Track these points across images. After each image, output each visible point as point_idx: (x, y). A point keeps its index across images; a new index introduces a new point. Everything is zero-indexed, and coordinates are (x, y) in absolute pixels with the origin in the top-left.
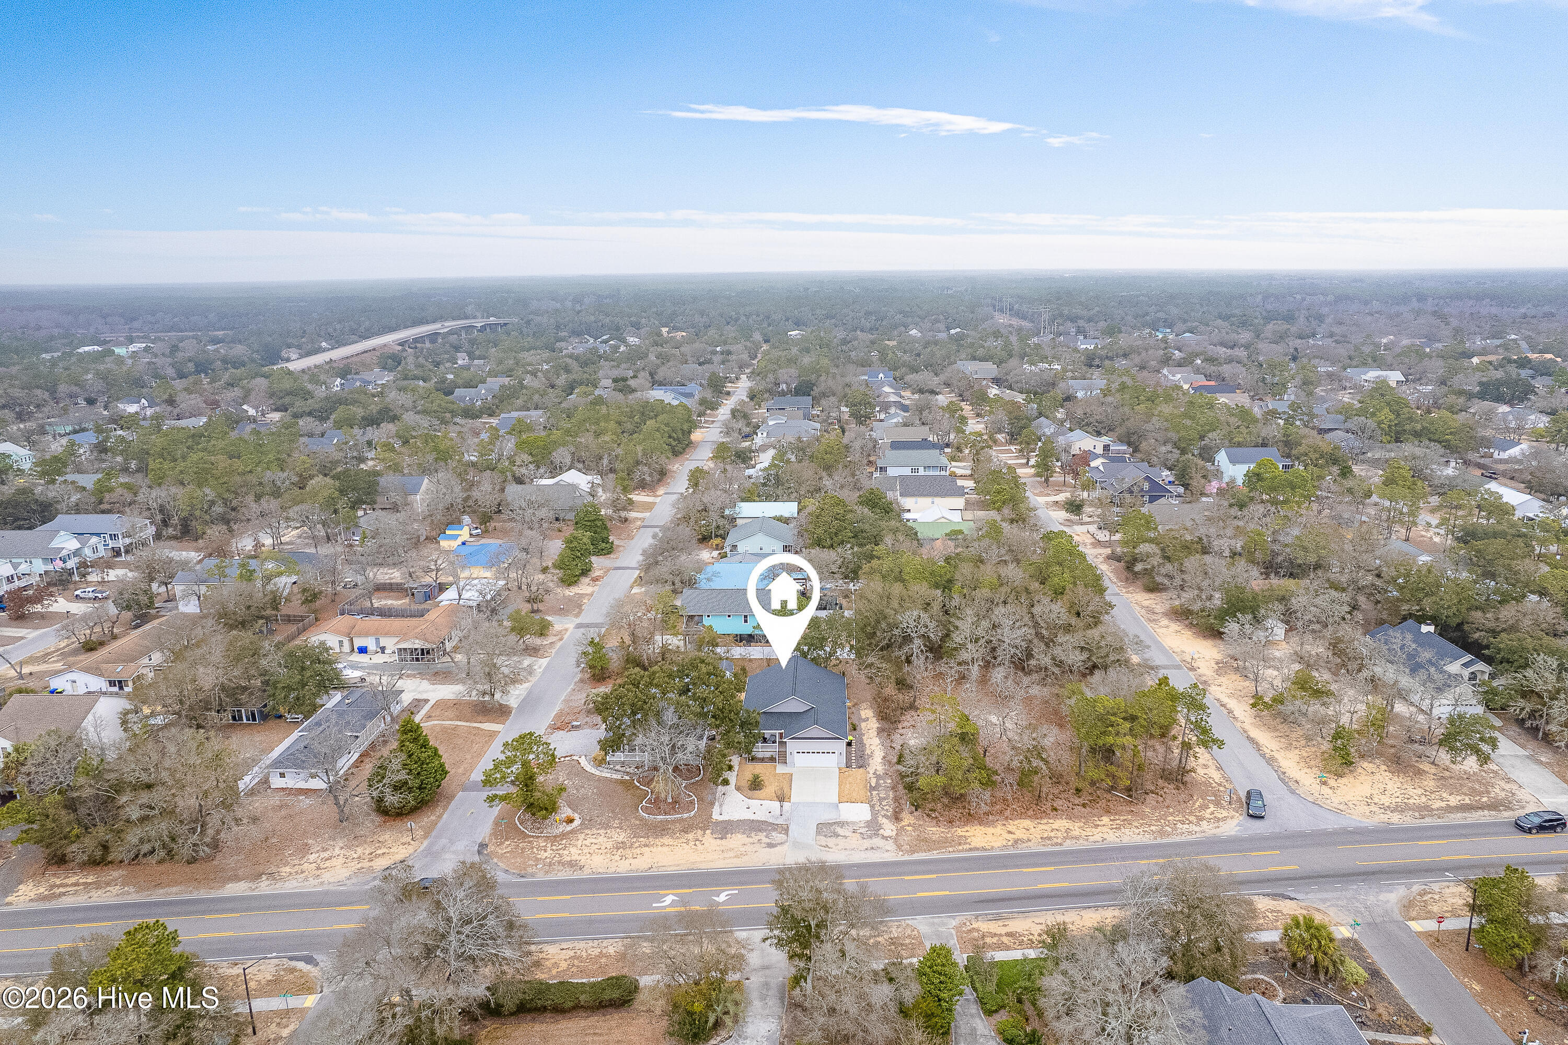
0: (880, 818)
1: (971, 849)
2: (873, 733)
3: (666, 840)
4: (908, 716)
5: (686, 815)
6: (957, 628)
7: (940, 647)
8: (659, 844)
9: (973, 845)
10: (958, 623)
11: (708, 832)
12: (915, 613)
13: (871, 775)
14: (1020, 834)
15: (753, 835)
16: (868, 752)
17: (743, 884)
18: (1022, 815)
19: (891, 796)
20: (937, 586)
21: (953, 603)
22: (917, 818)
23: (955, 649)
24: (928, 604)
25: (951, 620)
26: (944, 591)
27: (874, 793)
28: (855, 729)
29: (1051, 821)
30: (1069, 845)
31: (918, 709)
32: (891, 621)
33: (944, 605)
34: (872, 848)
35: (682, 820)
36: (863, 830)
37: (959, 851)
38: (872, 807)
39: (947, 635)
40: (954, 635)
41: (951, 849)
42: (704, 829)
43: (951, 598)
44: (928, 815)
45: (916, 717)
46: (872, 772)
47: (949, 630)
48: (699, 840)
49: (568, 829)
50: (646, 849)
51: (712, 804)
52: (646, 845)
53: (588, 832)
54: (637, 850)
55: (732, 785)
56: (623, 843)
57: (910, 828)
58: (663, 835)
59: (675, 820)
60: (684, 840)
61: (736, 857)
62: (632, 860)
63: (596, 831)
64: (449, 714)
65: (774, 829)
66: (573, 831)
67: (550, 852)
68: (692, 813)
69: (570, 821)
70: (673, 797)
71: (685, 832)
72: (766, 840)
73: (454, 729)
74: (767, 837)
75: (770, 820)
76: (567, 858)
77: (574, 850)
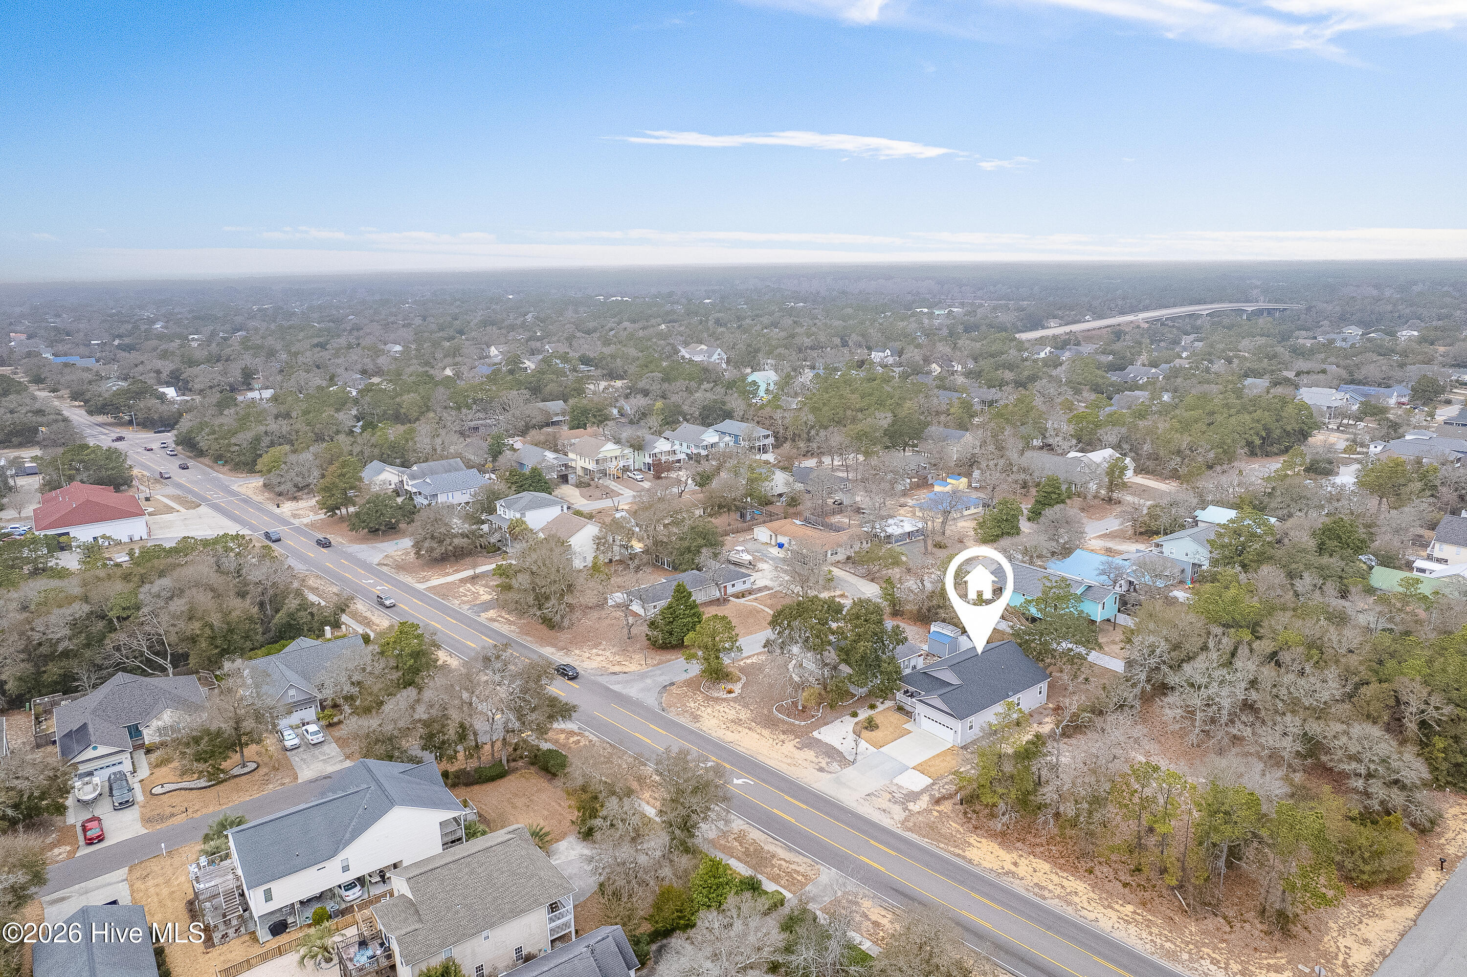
0: (925, 794)
1: (958, 855)
3: (766, 732)
5: (797, 723)
9: (967, 854)
11: (798, 740)
14: (1022, 871)
15: (821, 756)
17: (764, 781)
18: (1049, 858)
22: (954, 810)
26: (1226, 632)
29: (1071, 878)
30: (1053, 904)
34: (884, 811)
35: (793, 724)
36: (898, 795)
37: (950, 852)
38: (933, 783)
41: (942, 845)
42: (798, 736)
44: (966, 813)
48: (783, 742)
49: (724, 696)
50: (747, 731)
51: (827, 724)
52: (750, 729)
53: (732, 704)
54: (740, 729)
55: (856, 720)
56: (741, 720)
57: (935, 814)
58: (769, 727)
59: (787, 723)
60: (775, 737)
61: (789, 764)
62: (728, 733)
63: (736, 705)
64: (769, 602)
65: (839, 761)
66: (724, 700)
67: (697, 704)
68: (803, 723)
69: (730, 692)
70: (804, 707)
71: (784, 733)
72: (823, 765)
73: (758, 612)
74: (827, 763)
75: (845, 754)
76: (699, 713)
77: (709, 710)
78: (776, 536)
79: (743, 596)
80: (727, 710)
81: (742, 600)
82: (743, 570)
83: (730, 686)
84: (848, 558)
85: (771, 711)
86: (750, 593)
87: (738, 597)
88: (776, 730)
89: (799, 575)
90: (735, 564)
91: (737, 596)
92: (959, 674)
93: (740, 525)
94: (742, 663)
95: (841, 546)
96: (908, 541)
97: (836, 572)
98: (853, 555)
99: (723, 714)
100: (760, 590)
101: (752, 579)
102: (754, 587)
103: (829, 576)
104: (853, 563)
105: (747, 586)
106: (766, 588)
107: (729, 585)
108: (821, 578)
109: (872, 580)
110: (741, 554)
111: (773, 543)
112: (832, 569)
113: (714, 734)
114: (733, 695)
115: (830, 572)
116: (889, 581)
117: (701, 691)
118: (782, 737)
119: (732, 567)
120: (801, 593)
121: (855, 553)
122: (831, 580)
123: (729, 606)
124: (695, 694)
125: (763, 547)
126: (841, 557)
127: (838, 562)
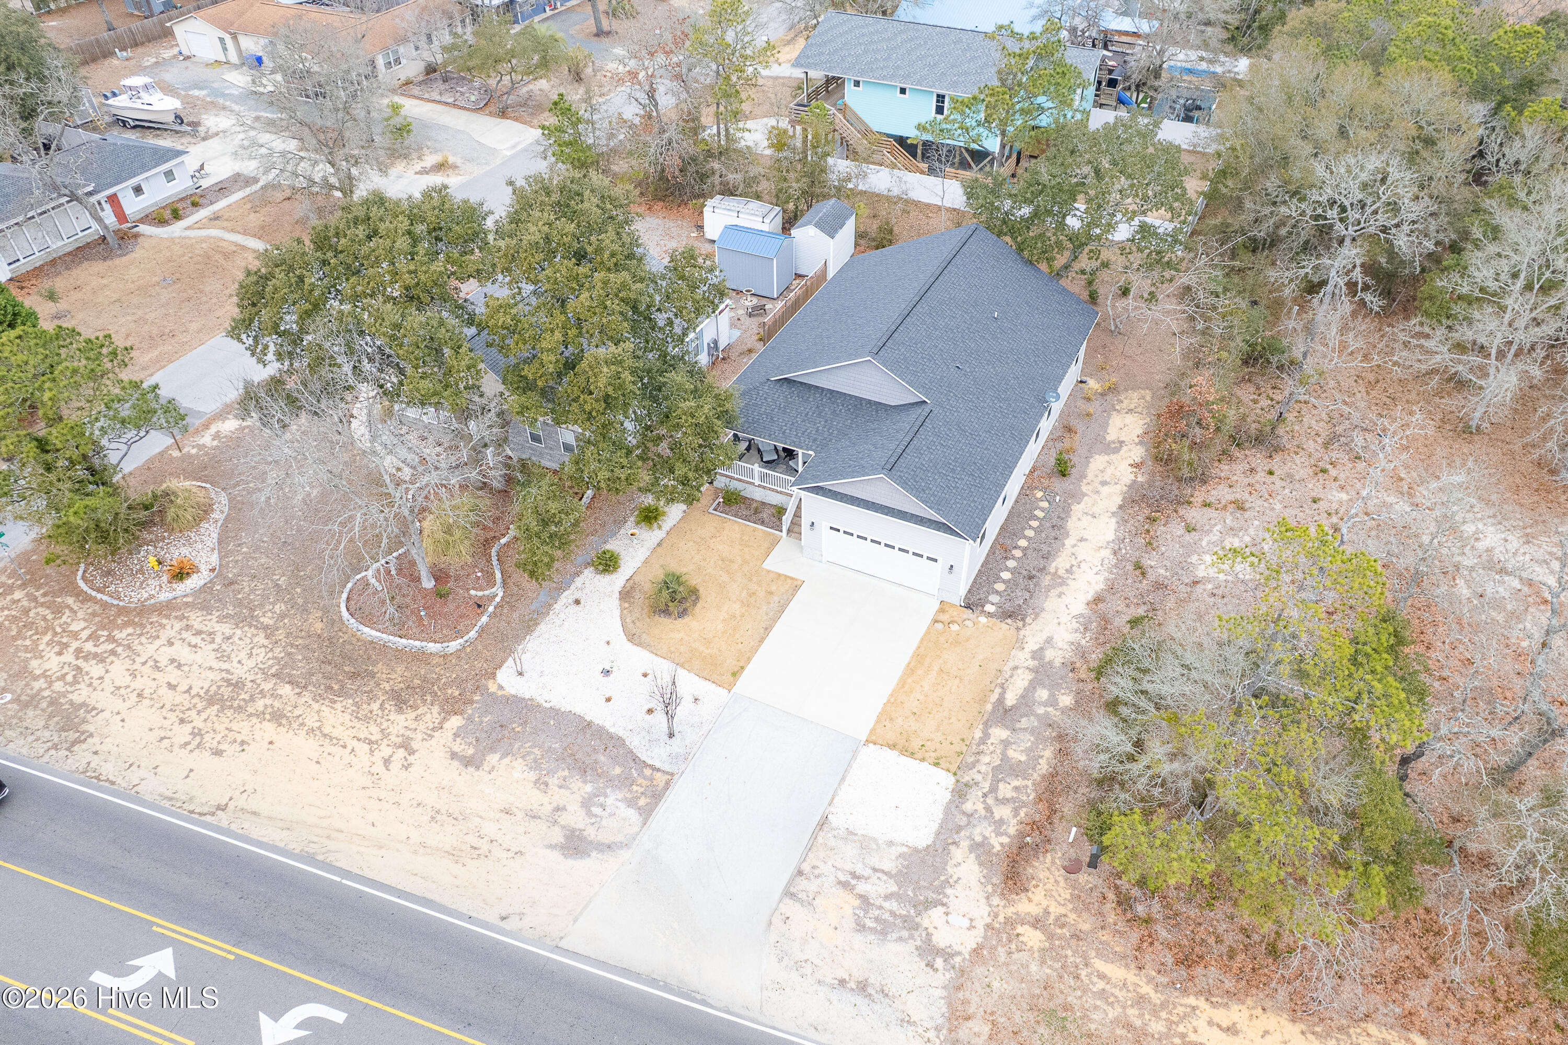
0: (958, 854)
2: (1112, 497)
4: (1240, 467)
5: (432, 647)
6: (1495, 233)
7: (1415, 280)
8: (311, 722)
10: (1507, 219)
11: (455, 722)
12: (1374, 162)
13: (1023, 658)
15: (554, 781)
16: (1060, 563)
19: (1044, 767)
20: (1480, 91)
21: (1514, 151)
22: (1079, 901)
23: (1469, 300)
24: (1429, 142)
25: (1487, 203)
26: (1496, 111)
27: (999, 733)
28: (1063, 474)
31: (1278, 449)
32: (1296, 174)
33: (1481, 154)
34: (863, 987)
35: (421, 657)
36: (875, 888)
38: (960, 792)
39: (1454, 248)
40: (1473, 257)
42: (451, 707)
43: (1512, 133)
44: (1124, 902)
45: (1261, 476)
46: (1032, 644)
47: (1465, 235)
48: (406, 746)
49: (164, 596)
50: (269, 728)
51: (529, 625)
52: (278, 717)
53: (196, 619)
54: (243, 727)
55: (618, 580)
56: (238, 685)
57: (1033, 938)
58: (343, 693)
59: (399, 655)
60: (374, 732)
61: (453, 854)
62: (203, 761)
63: (212, 624)
64: (254, 220)
65: (627, 781)
66: (167, 609)
67: (69, 657)
68: (454, 645)
69: (180, 575)
70: (440, 576)
71: (400, 701)
72: (575, 817)
73: (227, 256)
74: (586, 804)
75: (635, 743)
76: (81, 694)
77: (118, 670)
78: (234, 37)
79: (177, 215)
80: (182, 652)
81: (177, 229)
82: (166, 142)
83: (178, 552)
84: (431, 70)
85: (334, 622)
86: (195, 204)
87: (161, 222)
88: (372, 699)
89: (317, 131)
90: (141, 126)
91: (157, 219)
92: (900, 368)
93: (136, 25)
94: (207, 439)
95: (404, 40)
96: (549, 13)
97: (413, 108)
98: (439, 58)
99: (173, 675)
100: (222, 189)
101: (191, 162)
102: (205, 183)
103: (397, 121)
104: (445, 80)
105: (181, 185)
106: (239, 180)
107: (124, 192)
108: (377, 130)
109: (503, 113)
110: (146, 97)
111: (233, 57)
112: (398, 99)
113: (151, 787)
114: (193, 582)
115: (396, 108)
116: (559, 106)
117: (79, 594)
118: (400, 722)
119: (132, 136)
120: (333, 180)
121: (445, 49)
122: (402, 130)
123: (138, 253)
124: (58, 611)
125: (209, 73)
126: (411, 68)
127: (408, 83)
